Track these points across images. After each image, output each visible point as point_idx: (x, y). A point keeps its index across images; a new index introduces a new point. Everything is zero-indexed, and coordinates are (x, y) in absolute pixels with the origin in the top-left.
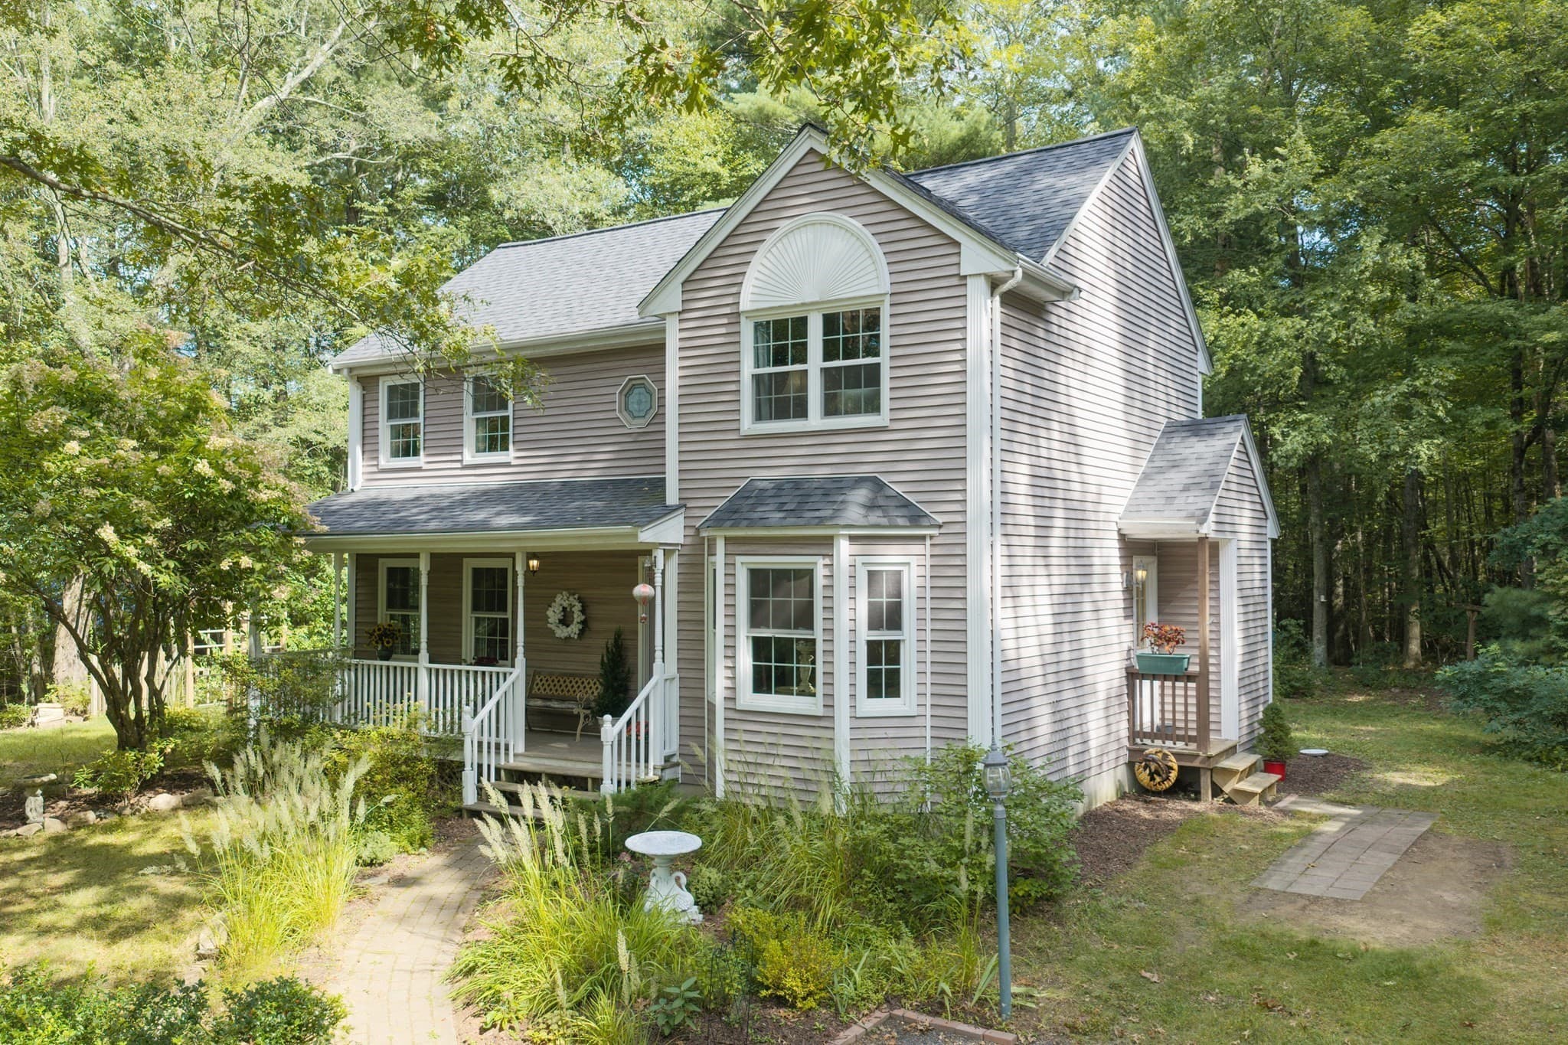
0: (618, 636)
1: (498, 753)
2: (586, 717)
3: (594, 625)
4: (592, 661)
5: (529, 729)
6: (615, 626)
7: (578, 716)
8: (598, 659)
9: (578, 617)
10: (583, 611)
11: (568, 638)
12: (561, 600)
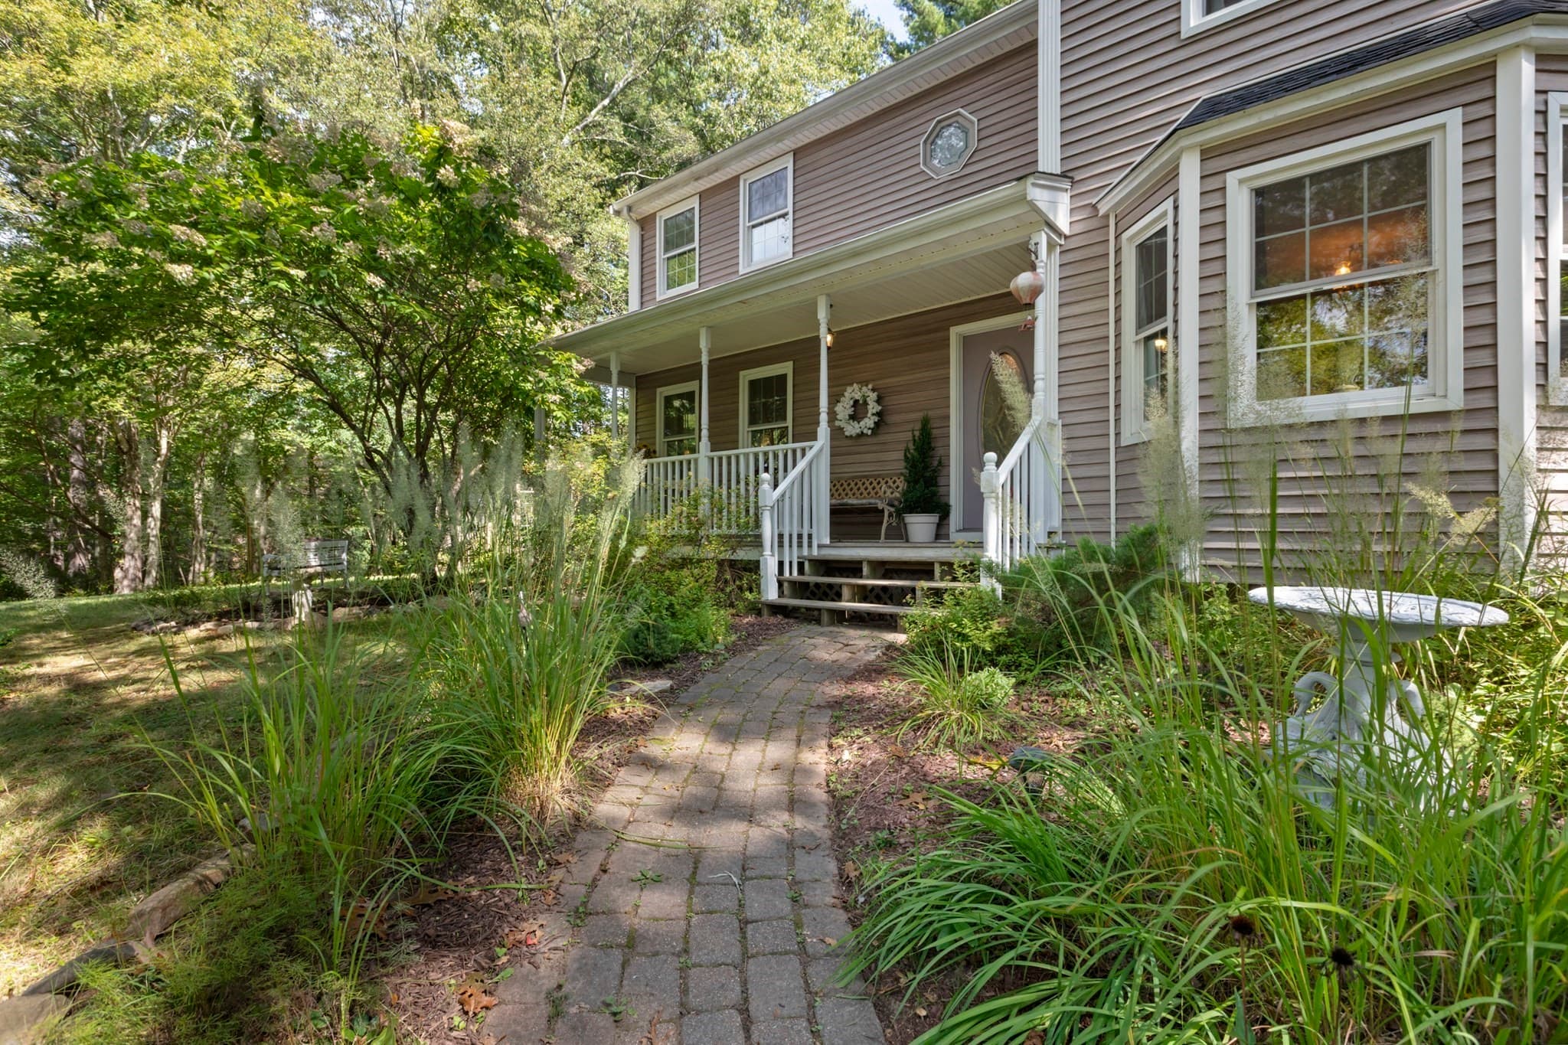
0: (925, 423)
1: (800, 545)
2: (890, 515)
3: (891, 419)
4: (893, 459)
5: (833, 524)
6: (919, 415)
7: (882, 511)
8: (901, 455)
9: (873, 407)
10: (879, 401)
11: (862, 435)
12: (853, 392)
